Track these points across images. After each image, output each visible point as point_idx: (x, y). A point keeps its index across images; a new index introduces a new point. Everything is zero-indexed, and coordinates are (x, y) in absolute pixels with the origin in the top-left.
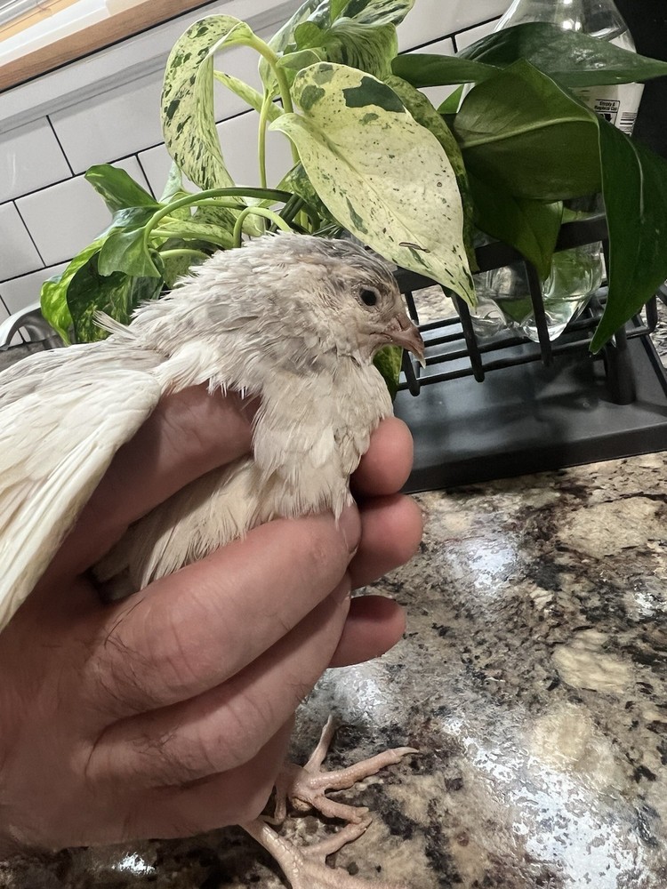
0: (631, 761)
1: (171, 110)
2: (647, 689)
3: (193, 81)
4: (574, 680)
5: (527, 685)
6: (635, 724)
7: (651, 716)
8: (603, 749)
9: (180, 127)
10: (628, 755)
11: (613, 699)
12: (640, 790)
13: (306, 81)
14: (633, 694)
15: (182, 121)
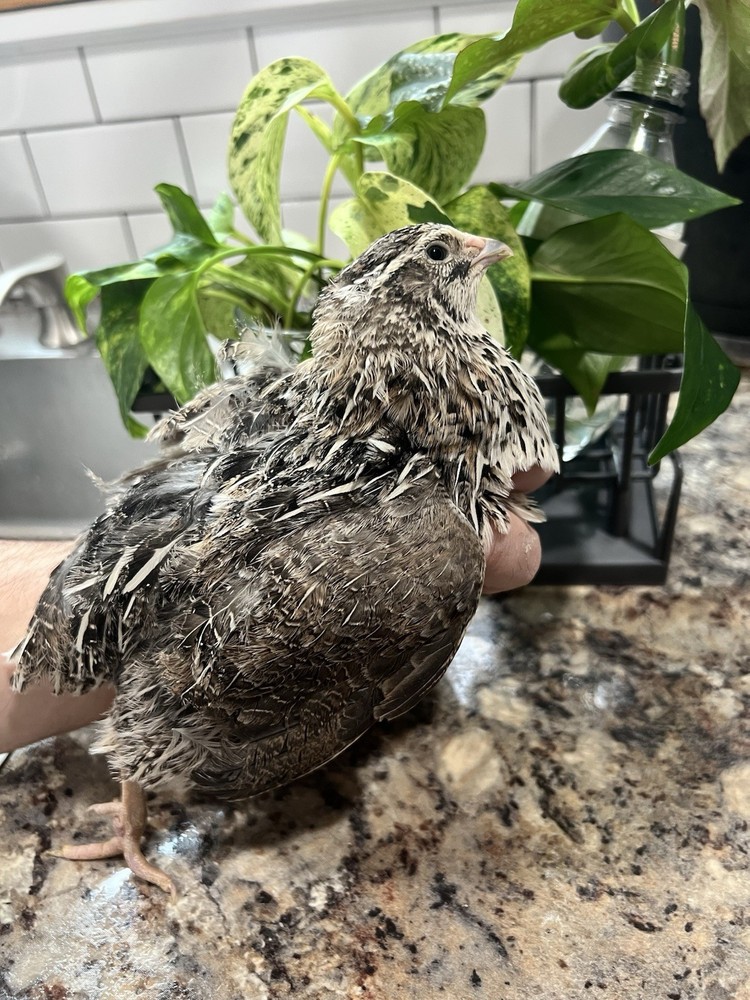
0: (511, 772)
1: (241, 140)
2: (537, 726)
3: (268, 117)
4: (487, 713)
5: (452, 712)
6: (522, 748)
7: (535, 744)
8: (495, 763)
9: (246, 162)
10: (510, 767)
11: (511, 729)
12: (511, 791)
13: (371, 183)
14: (527, 727)
15: (250, 156)
